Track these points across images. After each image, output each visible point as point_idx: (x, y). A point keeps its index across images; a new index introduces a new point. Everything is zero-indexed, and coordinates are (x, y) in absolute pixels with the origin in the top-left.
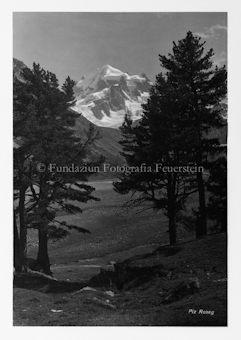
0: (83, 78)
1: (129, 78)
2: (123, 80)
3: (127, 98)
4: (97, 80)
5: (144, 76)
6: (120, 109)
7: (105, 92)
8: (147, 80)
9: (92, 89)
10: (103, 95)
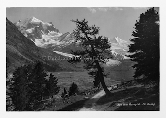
0: (19, 21)
1: (44, 24)
2: (41, 24)
3: (43, 34)
4: (27, 23)
5: (51, 23)
6: (40, 38)
7: (32, 30)
8: (53, 26)
9: (24, 27)
10: (32, 31)
